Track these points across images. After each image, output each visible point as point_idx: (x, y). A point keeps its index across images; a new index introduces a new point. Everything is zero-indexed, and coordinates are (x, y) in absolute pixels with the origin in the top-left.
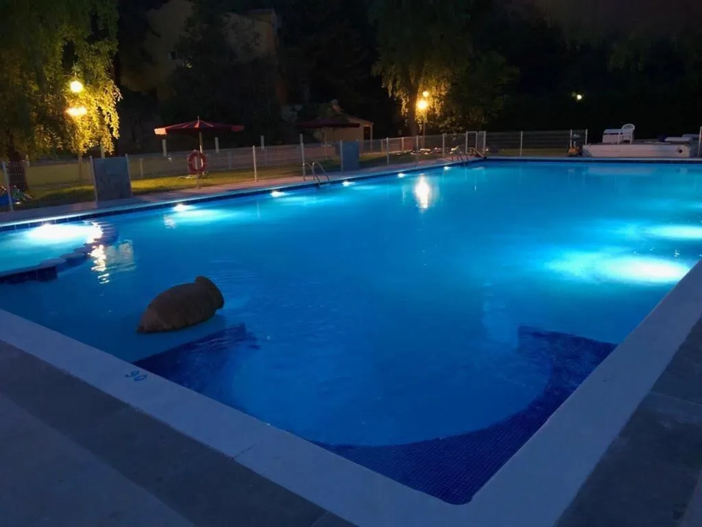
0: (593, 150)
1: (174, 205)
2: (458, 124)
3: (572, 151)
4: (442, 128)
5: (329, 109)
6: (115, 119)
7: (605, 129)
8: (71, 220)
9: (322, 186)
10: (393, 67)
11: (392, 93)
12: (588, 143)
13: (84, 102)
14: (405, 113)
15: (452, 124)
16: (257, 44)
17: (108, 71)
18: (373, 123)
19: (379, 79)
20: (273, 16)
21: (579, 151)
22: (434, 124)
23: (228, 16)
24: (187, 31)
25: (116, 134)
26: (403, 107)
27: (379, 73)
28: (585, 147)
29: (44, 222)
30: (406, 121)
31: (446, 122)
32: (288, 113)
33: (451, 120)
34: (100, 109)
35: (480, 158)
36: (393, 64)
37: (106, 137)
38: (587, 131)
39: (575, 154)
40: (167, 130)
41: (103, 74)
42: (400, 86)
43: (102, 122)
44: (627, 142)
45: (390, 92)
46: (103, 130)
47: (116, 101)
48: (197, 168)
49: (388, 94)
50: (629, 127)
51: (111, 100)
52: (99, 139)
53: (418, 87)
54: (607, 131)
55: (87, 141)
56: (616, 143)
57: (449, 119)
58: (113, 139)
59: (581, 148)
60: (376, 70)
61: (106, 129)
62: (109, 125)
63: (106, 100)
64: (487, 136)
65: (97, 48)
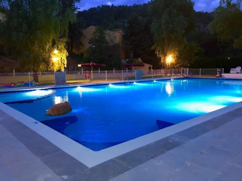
0: (226, 75)
1: (77, 87)
2: (181, 66)
3: (218, 75)
4: (176, 67)
5: (137, 61)
6: (66, 61)
7: (231, 69)
8: (45, 89)
9: (126, 83)
10: (159, 47)
11: (158, 56)
12: (224, 73)
13: (57, 56)
14: (162, 62)
15: (180, 66)
16: (115, 40)
17: (65, 47)
18: (152, 65)
19: (154, 51)
20: (121, 31)
21: (220, 75)
22: (173, 66)
23: (106, 31)
24: (93, 35)
25: (66, 66)
26: (162, 60)
27: (154, 49)
28: (222, 74)
29: (37, 90)
30: (163, 65)
31: (177, 66)
32: (124, 61)
33: (179, 65)
34: (61, 58)
35: (185, 77)
36: (158, 46)
37: (62, 67)
38: (223, 69)
39: (219, 76)
40: (81, 65)
41: (64, 48)
42: (161, 53)
43: (62, 63)
44: (238, 73)
45: (157, 55)
46: (62, 64)
47: (67, 56)
48: (87, 76)
49: (157, 56)
50: (239, 68)
51: (65, 55)
52: (60, 67)
53: (167, 54)
54: (232, 69)
55: (57, 68)
56: (234, 73)
57: (178, 64)
58: (65, 67)
59: (221, 74)
60: (153, 48)
61: (63, 64)
62: (63, 63)
63: (63, 56)
64: (189, 70)
65: (62, 40)
